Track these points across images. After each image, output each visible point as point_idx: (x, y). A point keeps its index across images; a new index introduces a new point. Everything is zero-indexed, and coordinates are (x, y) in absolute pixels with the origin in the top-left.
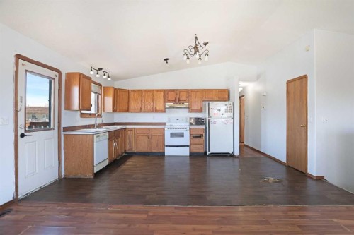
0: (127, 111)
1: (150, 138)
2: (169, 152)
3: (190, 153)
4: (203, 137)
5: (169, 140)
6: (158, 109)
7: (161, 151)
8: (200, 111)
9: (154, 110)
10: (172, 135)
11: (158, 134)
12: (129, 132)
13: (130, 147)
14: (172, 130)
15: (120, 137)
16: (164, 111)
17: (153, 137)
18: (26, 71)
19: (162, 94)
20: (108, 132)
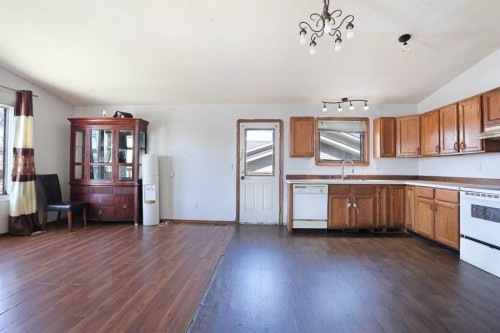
1: (433, 209)
6: (468, 144)
7: (453, 244)
9: (460, 149)
11: (448, 204)
12: (409, 193)
13: (410, 220)
14: (475, 197)
15: (375, 197)
16: (479, 148)
17: (440, 209)
18: (246, 130)
19: (476, 106)
20: (328, 185)
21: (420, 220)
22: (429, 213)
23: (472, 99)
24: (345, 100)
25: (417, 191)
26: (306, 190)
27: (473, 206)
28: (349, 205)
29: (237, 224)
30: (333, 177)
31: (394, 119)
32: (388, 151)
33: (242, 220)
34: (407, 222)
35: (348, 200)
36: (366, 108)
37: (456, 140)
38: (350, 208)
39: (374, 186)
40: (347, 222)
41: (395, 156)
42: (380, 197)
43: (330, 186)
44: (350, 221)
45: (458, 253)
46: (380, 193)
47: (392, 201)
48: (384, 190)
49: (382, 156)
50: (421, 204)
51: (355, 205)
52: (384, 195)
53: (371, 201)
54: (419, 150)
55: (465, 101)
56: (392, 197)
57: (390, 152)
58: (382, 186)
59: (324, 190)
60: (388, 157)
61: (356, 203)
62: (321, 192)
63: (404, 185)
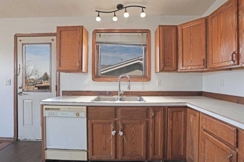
12: (191, 118)
13: (192, 154)
15: (147, 122)
18: (23, 44)
20: (85, 107)
25: (203, 122)
26: (59, 113)
28: (113, 133)
29: (16, 141)
31: (176, 27)
32: (169, 64)
33: (21, 137)
34: (188, 155)
35: (112, 126)
36: (143, 15)
38: (115, 136)
39: (146, 108)
40: (112, 153)
41: (176, 70)
42: (155, 123)
43: (88, 108)
44: (115, 152)
47: (170, 127)
48: (159, 113)
49: (162, 70)
51: (121, 133)
52: (159, 120)
53: (143, 127)
54: (205, 62)
56: (170, 122)
58: (157, 109)
59: (80, 114)
60: (169, 71)
61: (123, 130)
62: (78, 115)
63: (187, 107)
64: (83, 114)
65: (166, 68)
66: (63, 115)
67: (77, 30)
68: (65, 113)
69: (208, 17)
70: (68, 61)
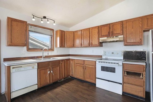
0: (73, 46)
1: (84, 68)
2: (100, 84)
3: (123, 93)
4: (143, 77)
5: (100, 73)
6: (93, 43)
7: (93, 82)
8: (140, 43)
9: (90, 45)
10: (104, 69)
11: (91, 66)
12: (71, 62)
13: (72, 73)
14: (103, 63)
15: (60, 66)
16: (98, 45)
17: (87, 68)
19: (96, 30)
20: (37, 63)
21: (77, 73)
22: (82, 70)
23: (95, 27)
24: (45, 17)
25: (76, 61)
26: (22, 69)
27: (102, 67)
28: (49, 72)
30: (37, 57)
31: (64, 31)
34: (71, 74)
35: (48, 70)
36: (54, 24)
37: (88, 42)
38: (49, 74)
39: (59, 61)
42: (62, 66)
43: (38, 63)
44: (50, 80)
45: (95, 84)
46: (62, 64)
48: (63, 62)
49: (60, 47)
50: (77, 66)
51: (52, 72)
53: (58, 68)
55: (93, 28)
56: (66, 65)
57: (63, 45)
58: (62, 60)
59: (35, 67)
60: (62, 47)
61: (52, 70)
62: (33, 68)
63: (70, 59)
64: (36, 67)
65: (62, 46)
66: (25, 69)
67: (24, 23)
68: (26, 68)
69: (76, 31)
70: (17, 40)
